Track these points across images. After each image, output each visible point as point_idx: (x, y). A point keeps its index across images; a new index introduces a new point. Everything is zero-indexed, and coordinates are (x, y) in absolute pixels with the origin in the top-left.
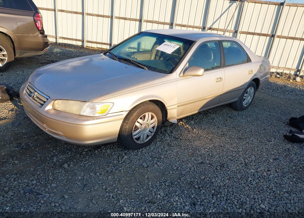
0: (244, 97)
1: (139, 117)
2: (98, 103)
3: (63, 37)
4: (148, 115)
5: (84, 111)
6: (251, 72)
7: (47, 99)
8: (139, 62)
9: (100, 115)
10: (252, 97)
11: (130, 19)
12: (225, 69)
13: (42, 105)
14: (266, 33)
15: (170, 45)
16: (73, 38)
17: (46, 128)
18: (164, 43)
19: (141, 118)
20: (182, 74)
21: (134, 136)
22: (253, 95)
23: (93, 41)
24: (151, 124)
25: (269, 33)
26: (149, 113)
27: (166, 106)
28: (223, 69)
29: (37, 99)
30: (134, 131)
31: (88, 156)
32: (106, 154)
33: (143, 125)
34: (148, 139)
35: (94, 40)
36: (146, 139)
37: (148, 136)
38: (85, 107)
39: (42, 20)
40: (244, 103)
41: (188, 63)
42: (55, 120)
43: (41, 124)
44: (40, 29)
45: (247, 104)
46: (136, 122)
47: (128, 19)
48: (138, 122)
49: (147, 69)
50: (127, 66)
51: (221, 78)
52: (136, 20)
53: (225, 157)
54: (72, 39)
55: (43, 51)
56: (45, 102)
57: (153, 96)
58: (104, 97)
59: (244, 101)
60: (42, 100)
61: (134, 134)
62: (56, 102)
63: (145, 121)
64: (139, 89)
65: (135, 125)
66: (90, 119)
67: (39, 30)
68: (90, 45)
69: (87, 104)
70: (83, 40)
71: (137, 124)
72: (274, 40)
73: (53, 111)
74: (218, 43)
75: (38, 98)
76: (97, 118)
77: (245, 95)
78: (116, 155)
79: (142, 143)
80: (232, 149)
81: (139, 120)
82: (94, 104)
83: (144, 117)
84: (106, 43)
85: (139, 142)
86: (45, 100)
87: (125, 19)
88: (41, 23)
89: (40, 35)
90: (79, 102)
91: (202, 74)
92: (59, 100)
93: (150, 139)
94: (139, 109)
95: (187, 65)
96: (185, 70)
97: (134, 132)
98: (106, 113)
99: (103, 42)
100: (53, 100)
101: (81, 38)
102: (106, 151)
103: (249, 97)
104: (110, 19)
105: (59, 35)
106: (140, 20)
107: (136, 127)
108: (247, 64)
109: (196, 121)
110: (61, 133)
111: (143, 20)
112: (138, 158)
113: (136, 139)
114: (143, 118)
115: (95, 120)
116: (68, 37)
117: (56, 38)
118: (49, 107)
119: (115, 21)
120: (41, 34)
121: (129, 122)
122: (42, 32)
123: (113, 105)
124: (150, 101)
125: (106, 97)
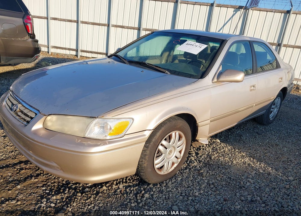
0: (272, 109)
1: (163, 138)
2: (112, 119)
3: (56, 46)
4: (175, 134)
5: (91, 132)
6: (280, 80)
7: (36, 114)
8: (157, 65)
9: (115, 137)
10: (278, 109)
11: (128, 28)
12: (257, 75)
13: (28, 122)
14: (272, 42)
15: (194, 44)
16: (66, 47)
17: (33, 155)
18: (186, 43)
19: (166, 140)
20: (215, 80)
21: (156, 165)
22: (279, 107)
23: (87, 50)
24: (178, 147)
25: (276, 42)
26: (176, 131)
27: (198, 122)
28: (255, 75)
29: (20, 114)
30: (156, 157)
31: (93, 195)
32: (119, 191)
33: (167, 149)
34: (173, 168)
35: (89, 49)
36: (171, 168)
37: (173, 164)
38: (92, 125)
39: (33, 24)
40: (271, 116)
41: (221, 66)
42: (46, 145)
43: (26, 150)
44: (30, 32)
45: (273, 117)
46: (159, 145)
47: (125, 27)
48: (162, 145)
49: (169, 73)
50: (142, 69)
51: (254, 86)
52: (134, 28)
53: (278, 190)
54: (65, 49)
55: (33, 58)
56: (32, 118)
57: (182, 108)
58: (119, 111)
59: (271, 113)
60: (28, 116)
61: (156, 162)
62: (49, 118)
63: (171, 143)
64: (166, 99)
65: (157, 149)
66: (100, 144)
67: (29, 34)
68: (84, 54)
69: (97, 120)
70: (77, 50)
71: (161, 148)
72: (281, 49)
73: (43, 132)
74: (249, 43)
75: (22, 112)
76: (110, 142)
77: (273, 106)
78: (133, 192)
79: (166, 173)
80: (281, 178)
81: (164, 142)
82: (105, 121)
83: (170, 137)
84: (102, 52)
85: (162, 173)
86: (33, 115)
87: (122, 27)
88: (31, 25)
89: (30, 40)
90: (85, 119)
91: (242, 80)
92: (53, 116)
93: (175, 168)
94: (165, 126)
95: (221, 69)
96: (219, 75)
97: (156, 160)
98: (123, 134)
99: (98, 51)
100: (45, 115)
101: (75, 48)
102: (117, 186)
103: (276, 109)
104: (106, 27)
105: (52, 44)
106: (139, 29)
107: (159, 151)
108: (277, 70)
109: (222, 139)
110: (54, 164)
111: (141, 29)
112: (164, 197)
113: (158, 169)
114: (168, 139)
115: (107, 144)
116: (61, 46)
117: (48, 47)
118: (38, 126)
119: (112, 29)
120: (31, 38)
121: (150, 146)
122: (33, 36)
123: (132, 122)
124: (178, 115)
125: (123, 110)
